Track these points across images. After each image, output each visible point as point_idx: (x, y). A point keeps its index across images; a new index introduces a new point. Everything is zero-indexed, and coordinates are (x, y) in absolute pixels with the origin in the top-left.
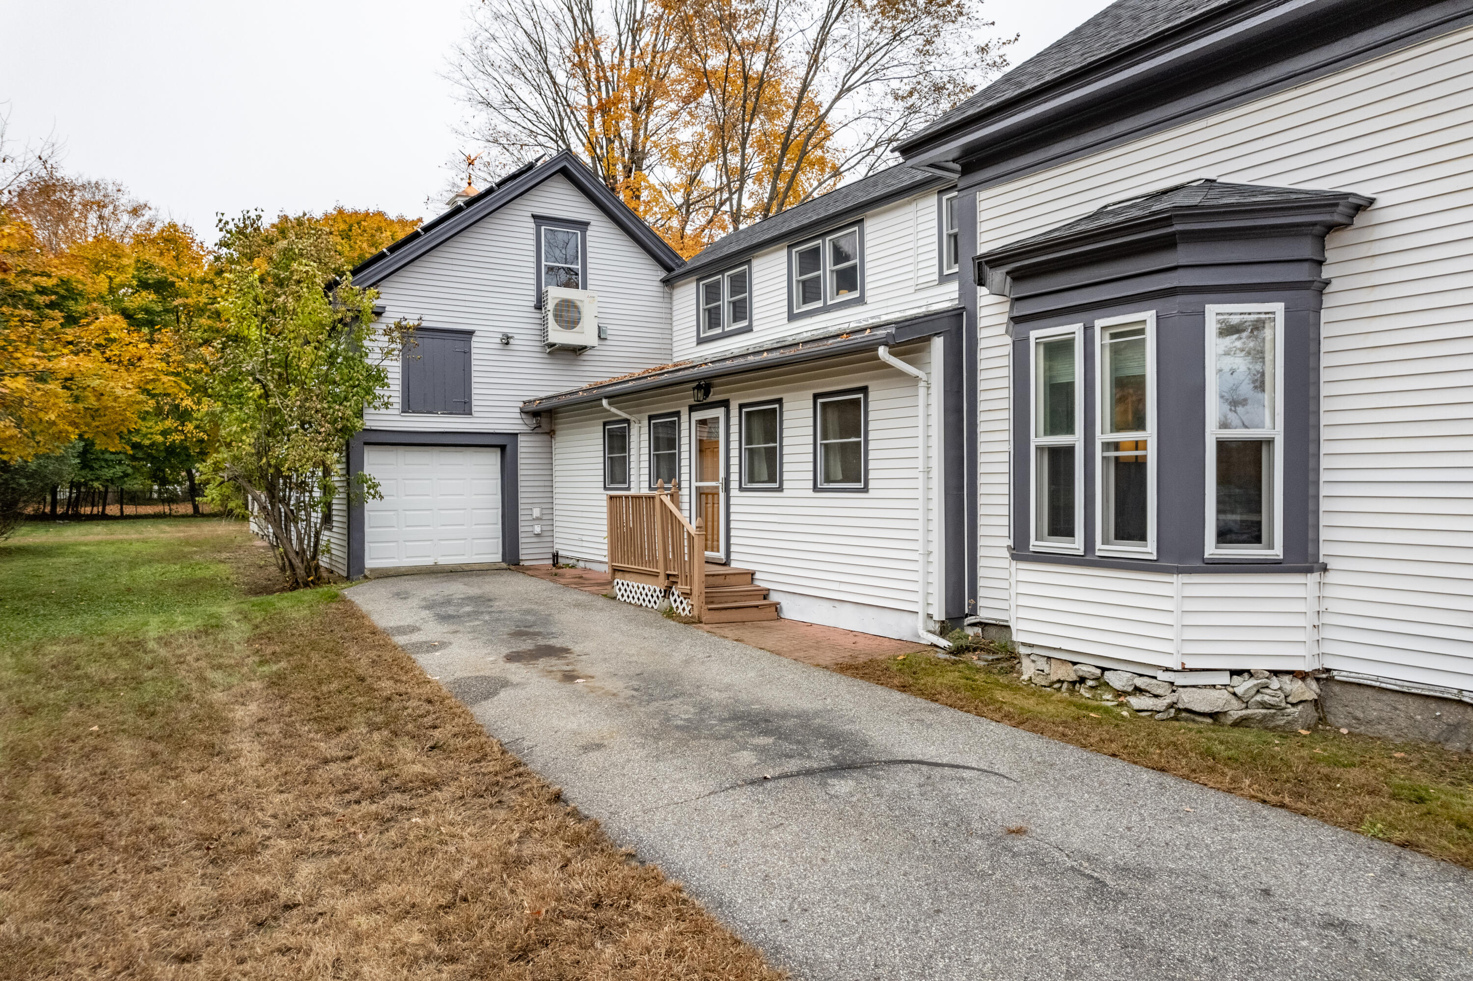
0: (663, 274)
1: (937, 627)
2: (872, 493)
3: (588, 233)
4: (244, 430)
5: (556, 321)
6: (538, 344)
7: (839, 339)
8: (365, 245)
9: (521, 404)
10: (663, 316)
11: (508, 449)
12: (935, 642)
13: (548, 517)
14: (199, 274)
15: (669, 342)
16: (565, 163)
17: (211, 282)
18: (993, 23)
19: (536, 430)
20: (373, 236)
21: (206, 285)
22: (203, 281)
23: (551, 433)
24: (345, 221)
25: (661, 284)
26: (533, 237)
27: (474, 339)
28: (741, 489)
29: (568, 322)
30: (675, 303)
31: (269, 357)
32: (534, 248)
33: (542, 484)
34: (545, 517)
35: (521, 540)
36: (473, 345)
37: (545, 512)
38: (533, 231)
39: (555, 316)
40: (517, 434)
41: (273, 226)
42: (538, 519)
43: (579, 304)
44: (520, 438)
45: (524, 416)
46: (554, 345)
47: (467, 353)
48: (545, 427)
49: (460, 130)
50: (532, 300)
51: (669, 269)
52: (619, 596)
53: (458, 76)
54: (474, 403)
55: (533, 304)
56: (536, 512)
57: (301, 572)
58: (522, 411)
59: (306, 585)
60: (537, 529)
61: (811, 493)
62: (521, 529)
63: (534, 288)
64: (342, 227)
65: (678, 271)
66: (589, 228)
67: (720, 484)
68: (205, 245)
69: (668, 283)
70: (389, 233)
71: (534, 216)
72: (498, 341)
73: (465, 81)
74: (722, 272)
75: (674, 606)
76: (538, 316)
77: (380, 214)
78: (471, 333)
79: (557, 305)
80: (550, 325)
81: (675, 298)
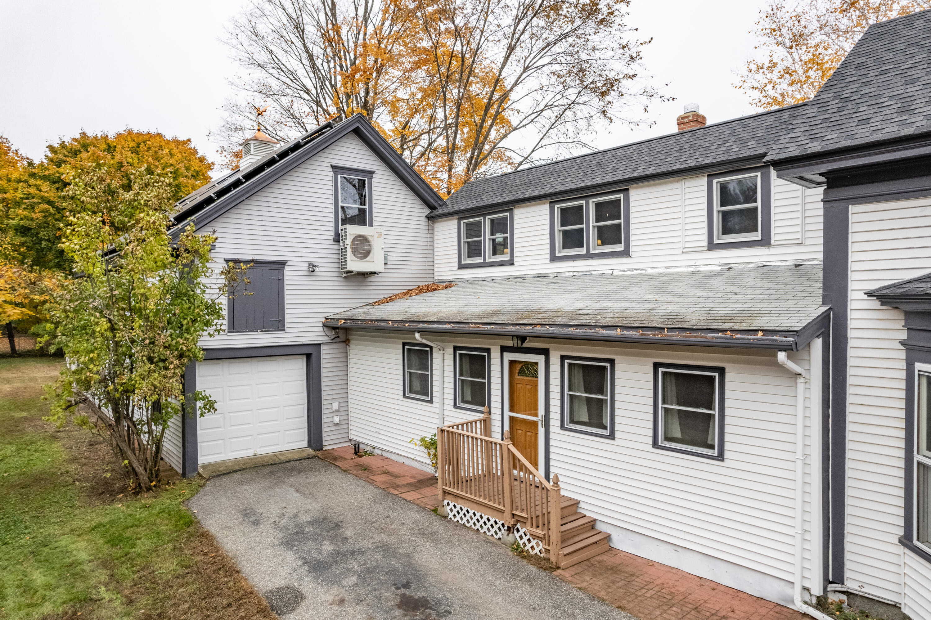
0: (427, 211)
1: (814, 601)
2: (727, 463)
3: (373, 180)
4: (91, 360)
5: (354, 253)
6: (336, 270)
7: (720, 335)
8: (150, 159)
9: (323, 320)
10: (428, 244)
11: (314, 357)
12: (807, 612)
13: (345, 410)
14: (15, 175)
15: (432, 264)
16: (358, 125)
17: (26, 182)
18: (637, 30)
19: (335, 340)
20: (156, 152)
21: (21, 184)
22: (19, 181)
23: (347, 342)
24: (134, 141)
25: (426, 220)
26: (332, 183)
27: (286, 268)
28: (562, 427)
29: (360, 253)
30: (436, 234)
31: (115, 293)
32: (332, 192)
33: (339, 382)
34: (342, 409)
35: (324, 430)
36: (286, 273)
37: (342, 405)
38: (332, 179)
39: (352, 248)
40: (320, 344)
41: (75, 140)
42: (337, 411)
43: (370, 238)
44: (323, 347)
45: (325, 329)
46: (352, 272)
47: (281, 280)
48: (342, 337)
49: (235, 83)
50: (331, 235)
51: (432, 208)
52: (451, 516)
53: (235, 42)
54: (287, 321)
55: (332, 238)
56: (335, 406)
57: (144, 478)
58: (324, 325)
59: (149, 489)
60: (337, 420)
61: (650, 448)
62: (324, 421)
63: (333, 224)
64: (132, 144)
65: (440, 211)
66: (374, 176)
67: (539, 419)
68: (20, 152)
69: (431, 218)
70: (168, 150)
71: (332, 166)
72: (306, 269)
73: (240, 47)
74: (484, 215)
75: (521, 542)
76: (337, 247)
77: (159, 135)
78: (284, 263)
79: (354, 240)
80: (348, 256)
81: (436, 230)
